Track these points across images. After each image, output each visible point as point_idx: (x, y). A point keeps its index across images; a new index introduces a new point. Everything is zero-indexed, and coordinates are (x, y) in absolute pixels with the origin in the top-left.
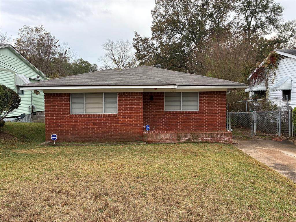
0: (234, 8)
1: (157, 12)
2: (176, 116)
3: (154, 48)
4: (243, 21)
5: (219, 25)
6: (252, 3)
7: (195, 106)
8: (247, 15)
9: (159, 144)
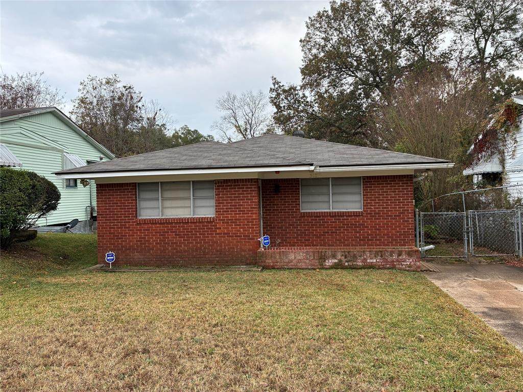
0: (451, 25)
1: (310, 41)
2: (322, 220)
3: (307, 103)
4: (470, 48)
5: (424, 55)
6: (487, 14)
7: (356, 201)
8: (477, 36)
9: (284, 269)
